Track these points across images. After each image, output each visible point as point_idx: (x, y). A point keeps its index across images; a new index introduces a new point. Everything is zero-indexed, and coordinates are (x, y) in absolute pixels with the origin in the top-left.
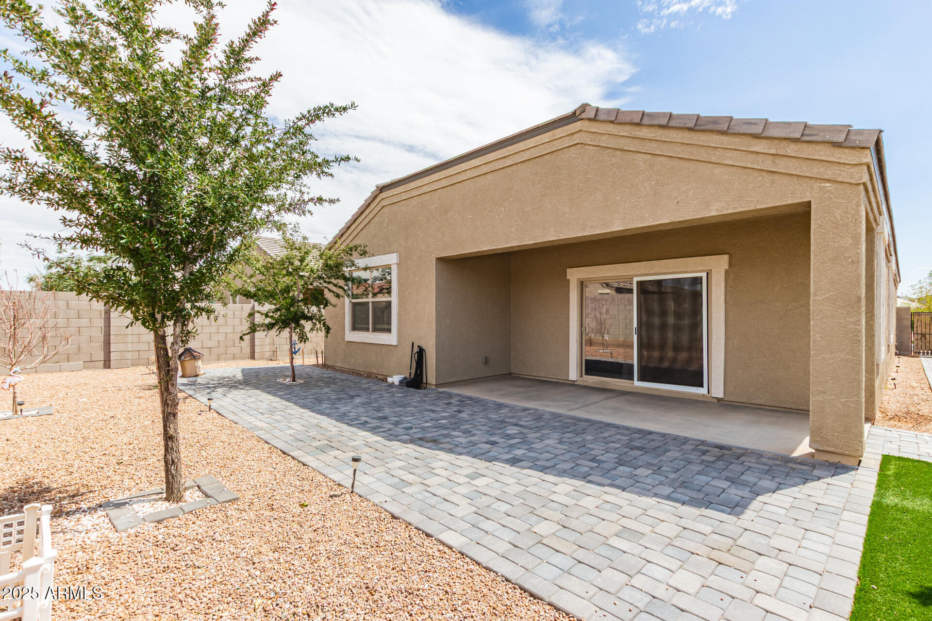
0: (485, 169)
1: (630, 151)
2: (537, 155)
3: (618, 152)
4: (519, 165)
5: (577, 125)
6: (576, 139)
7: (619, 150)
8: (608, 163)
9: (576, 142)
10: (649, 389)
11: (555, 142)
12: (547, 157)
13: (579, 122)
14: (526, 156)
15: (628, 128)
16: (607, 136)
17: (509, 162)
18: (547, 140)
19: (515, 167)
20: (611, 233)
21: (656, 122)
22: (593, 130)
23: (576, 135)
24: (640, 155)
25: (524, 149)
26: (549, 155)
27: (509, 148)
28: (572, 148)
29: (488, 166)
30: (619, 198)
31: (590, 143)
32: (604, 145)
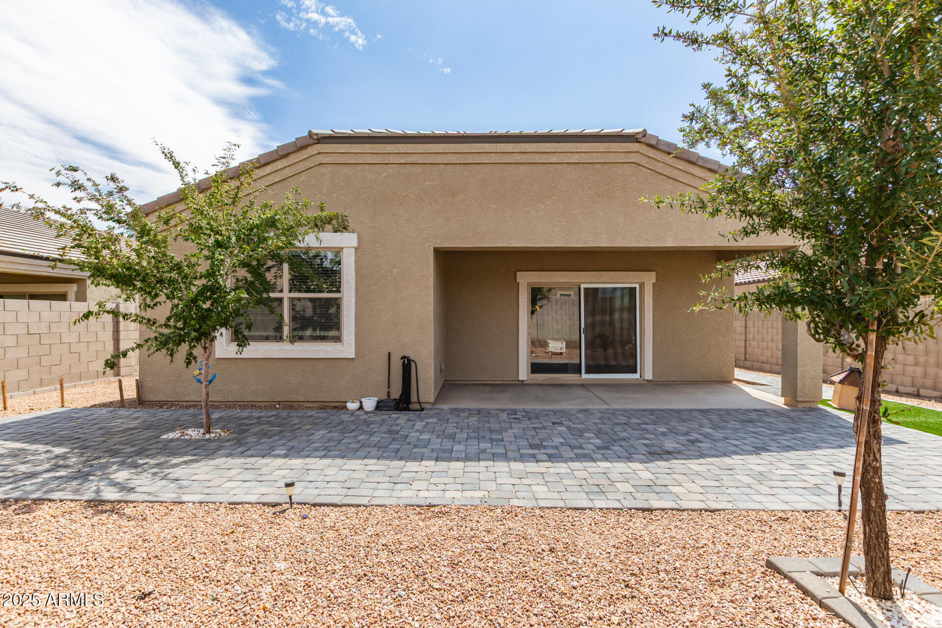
0: (518, 158)
1: (682, 182)
2: (589, 161)
3: (671, 181)
4: (565, 165)
5: (635, 146)
6: (633, 158)
7: (673, 179)
8: (662, 188)
9: (632, 161)
10: (595, 379)
11: (611, 154)
12: (598, 166)
13: (636, 144)
14: (575, 158)
15: (682, 163)
16: (662, 164)
17: (553, 159)
18: (602, 150)
19: (559, 167)
20: (663, 247)
21: (709, 166)
22: (651, 155)
23: (632, 155)
24: (689, 187)
25: (574, 150)
26: (601, 165)
27: (555, 144)
28: (625, 165)
29: (524, 156)
30: (671, 219)
31: (646, 166)
32: (660, 171)
